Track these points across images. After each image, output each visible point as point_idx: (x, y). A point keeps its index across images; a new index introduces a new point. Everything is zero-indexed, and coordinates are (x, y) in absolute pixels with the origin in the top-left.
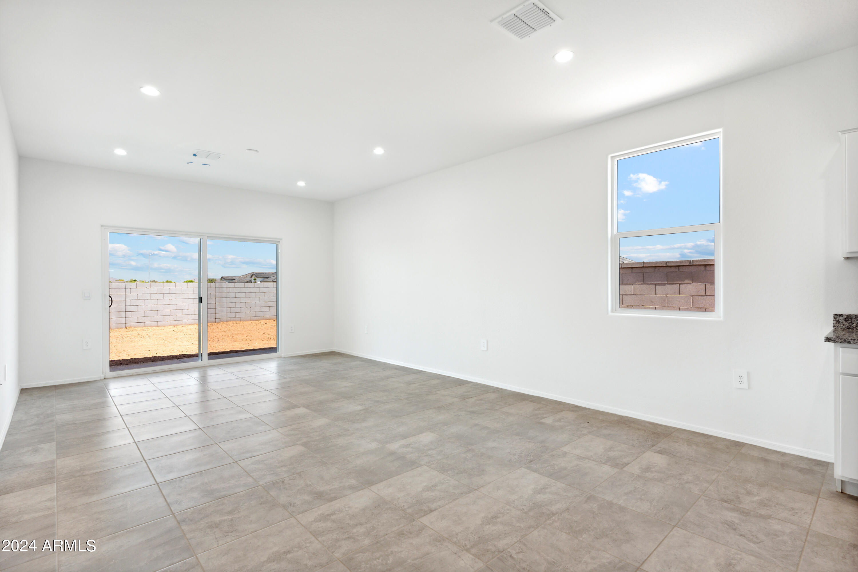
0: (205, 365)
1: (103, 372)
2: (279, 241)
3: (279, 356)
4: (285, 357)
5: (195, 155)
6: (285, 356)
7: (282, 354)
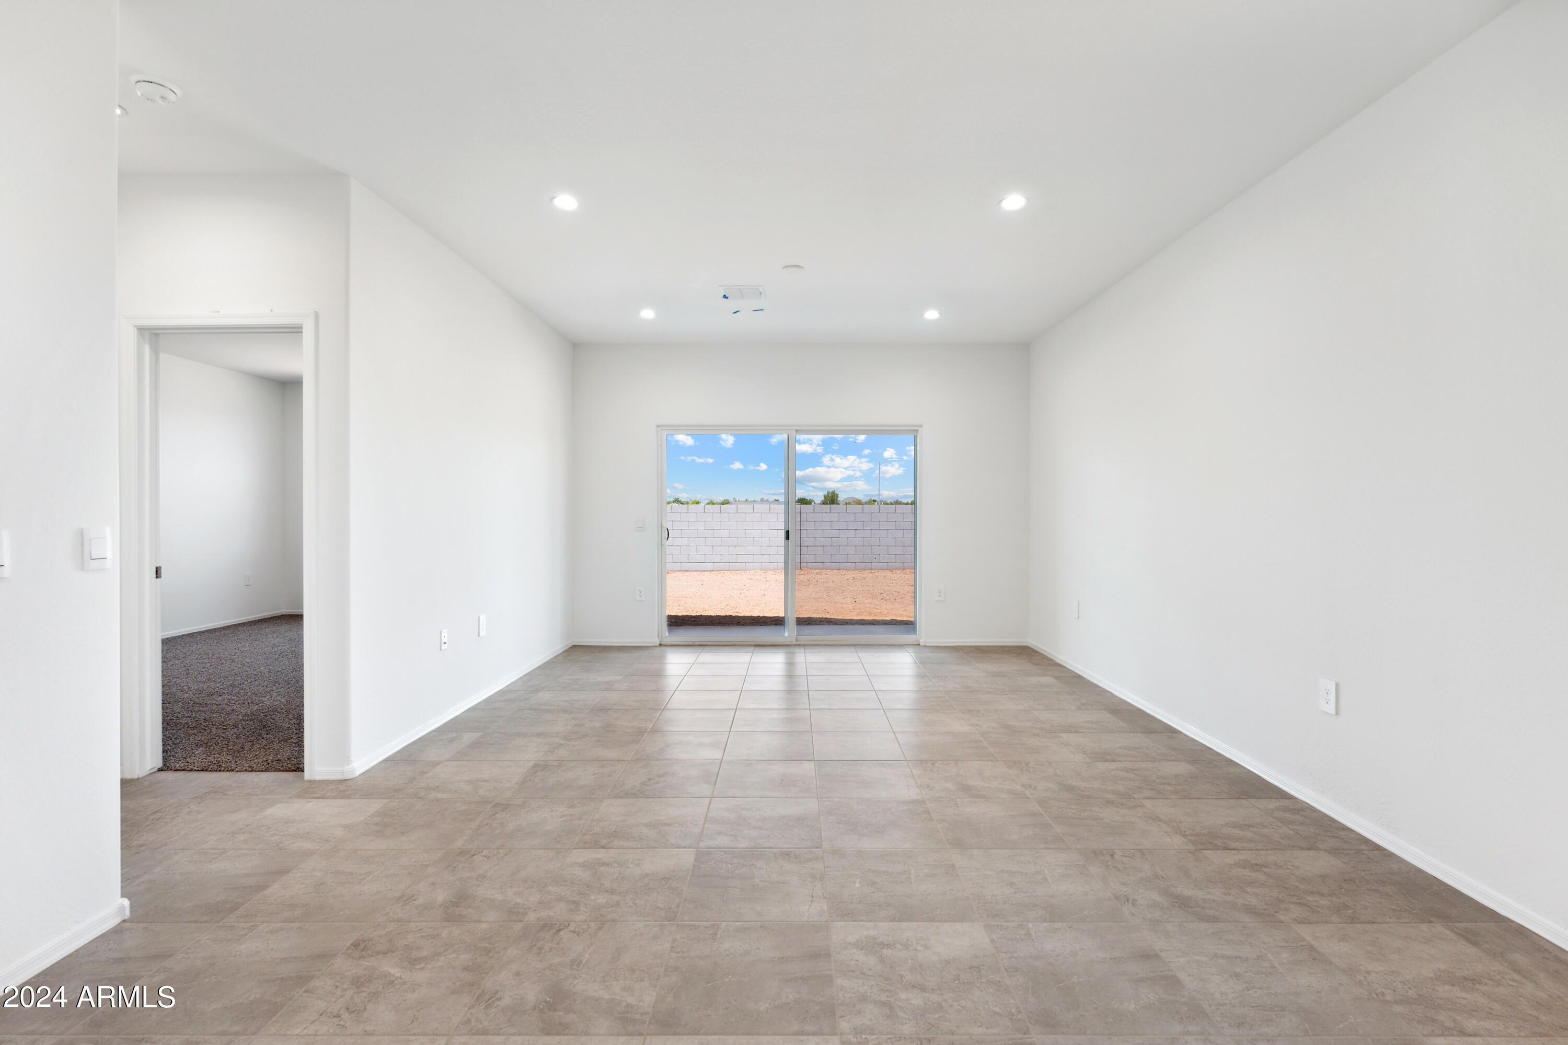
0: (791, 642)
1: (659, 636)
2: (917, 430)
3: (916, 643)
4: (925, 646)
5: (725, 297)
6: (927, 645)
7: (921, 640)
